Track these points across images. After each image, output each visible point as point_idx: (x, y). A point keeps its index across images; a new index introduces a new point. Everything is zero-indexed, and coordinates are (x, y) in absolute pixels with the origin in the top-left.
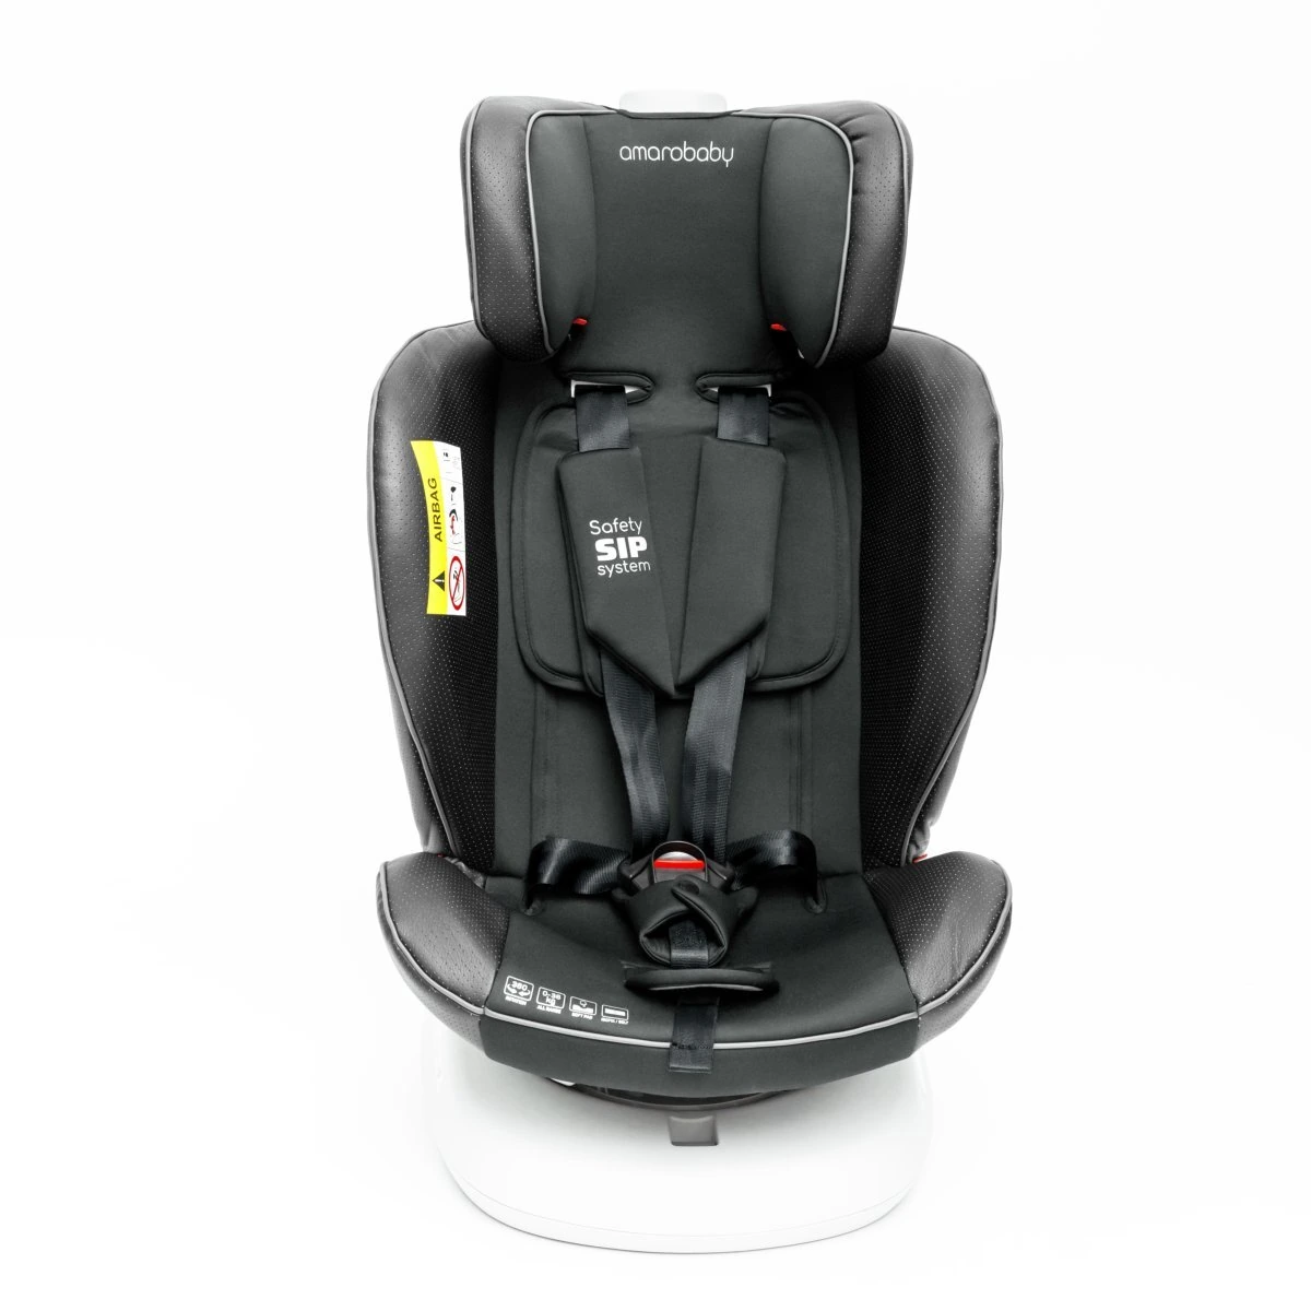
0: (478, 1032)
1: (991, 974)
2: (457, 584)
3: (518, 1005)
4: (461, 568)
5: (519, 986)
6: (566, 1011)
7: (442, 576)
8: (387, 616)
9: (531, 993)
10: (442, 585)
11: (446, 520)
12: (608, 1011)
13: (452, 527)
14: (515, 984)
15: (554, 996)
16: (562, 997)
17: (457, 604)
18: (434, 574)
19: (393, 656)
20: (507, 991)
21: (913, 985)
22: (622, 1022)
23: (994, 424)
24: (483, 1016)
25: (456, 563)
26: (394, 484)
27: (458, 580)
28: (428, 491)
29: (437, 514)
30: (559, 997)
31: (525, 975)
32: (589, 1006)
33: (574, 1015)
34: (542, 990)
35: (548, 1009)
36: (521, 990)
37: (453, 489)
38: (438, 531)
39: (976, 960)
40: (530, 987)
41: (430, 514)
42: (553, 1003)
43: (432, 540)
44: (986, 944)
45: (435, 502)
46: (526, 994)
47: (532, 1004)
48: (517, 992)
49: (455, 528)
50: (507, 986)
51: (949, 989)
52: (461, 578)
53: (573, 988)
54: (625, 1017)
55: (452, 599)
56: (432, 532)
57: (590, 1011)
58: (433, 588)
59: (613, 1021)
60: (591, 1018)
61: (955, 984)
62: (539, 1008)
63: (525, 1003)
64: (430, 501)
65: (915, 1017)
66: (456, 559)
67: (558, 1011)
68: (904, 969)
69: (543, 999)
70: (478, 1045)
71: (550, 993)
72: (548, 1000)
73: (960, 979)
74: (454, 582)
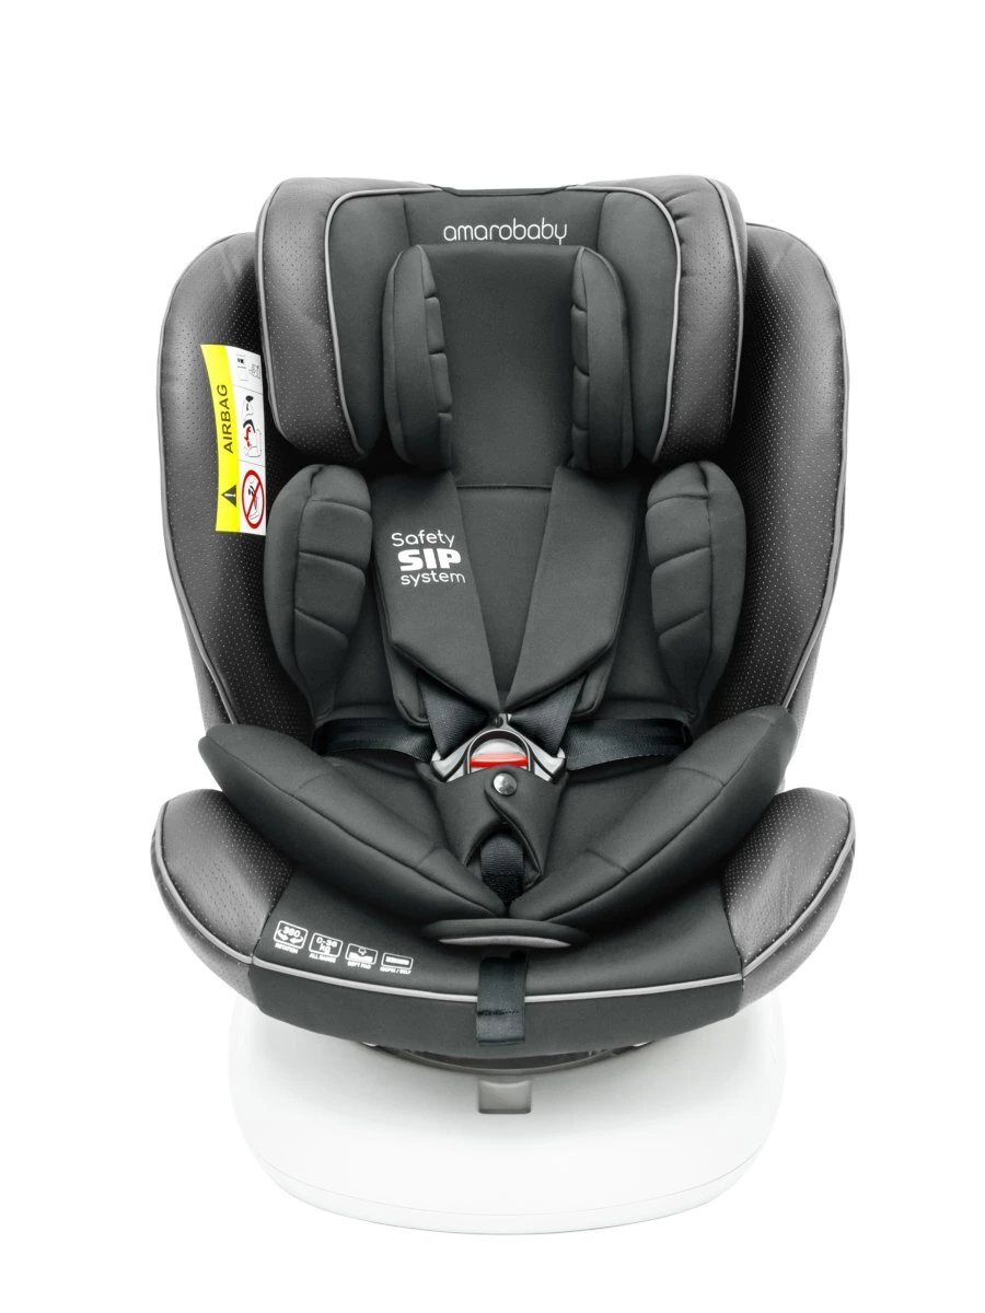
0: (248, 984)
2: (254, 500)
3: (288, 953)
4: (260, 483)
5: (291, 932)
6: (341, 960)
7: (233, 490)
8: (172, 534)
9: (303, 940)
10: (233, 501)
11: (239, 431)
12: (389, 959)
13: (247, 438)
14: (287, 930)
15: (329, 943)
16: (339, 944)
17: (254, 521)
18: (223, 486)
19: (180, 577)
20: (278, 937)
21: (736, 934)
22: (404, 971)
23: (836, 315)
24: (252, 966)
25: (252, 477)
26: (182, 390)
27: (254, 496)
28: (216, 398)
29: (227, 423)
30: (335, 945)
31: (298, 919)
32: (369, 954)
33: (350, 964)
34: (316, 937)
35: (321, 958)
36: (293, 937)
37: (249, 399)
38: (228, 441)
39: (808, 905)
40: (303, 933)
41: (219, 423)
42: (327, 951)
43: (222, 452)
45: (225, 410)
46: (299, 941)
47: (304, 952)
48: (289, 937)
49: (250, 441)
50: (278, 932)
51: (777, 939)
52: (259, 494)
53: (351, 937)
54: (408, 966)
55: (247, 516)
56: (221, 442)
57: (369, 959)
58: (223, 504)
59: (393, 971)
60: (369, 967)
61: (783, 933)
62: (312, 956)
63: (296, 951)
64: (218, 409)
65: (740, 978)
66: (251, 473)
67: (332, 959)
68: (727, 916)
69: (316, 946)
70: (250, 999)
71: (325, 939)
72: (322, 947)
73: (788, 928)
74: (248, 498)
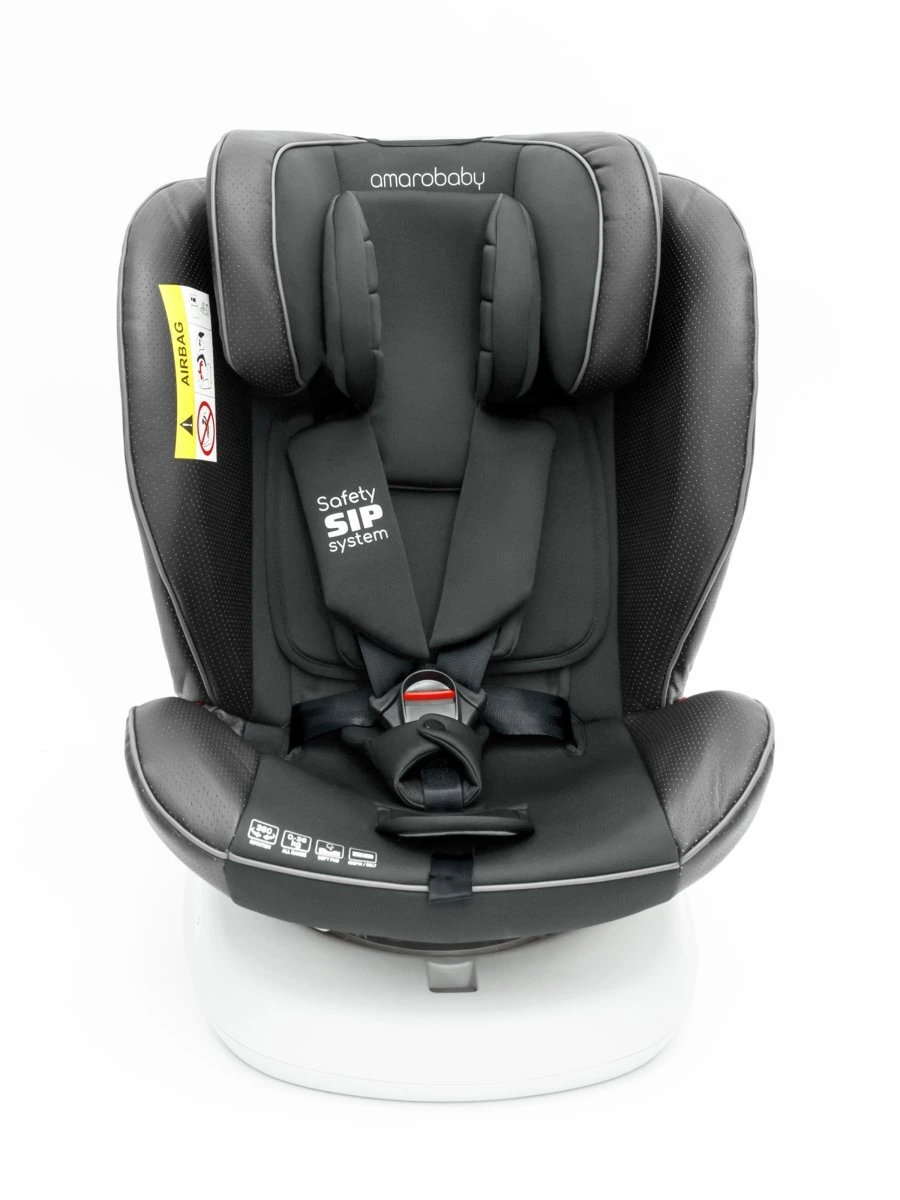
0: (223, 878)
1: (754, 815)
2: (207, 429)
3: (262, 849)
4: (211, 414)
5: (264, 829)
6: (312, 855)
7: (190, 420)
8: (134, 461)
9: (275, 837)
10: (190, 430)
11: (193, 365)
12: (355, 854)
13: (200, 372)
14: (260, 828)
15: (299, 839)
16: (308, 840)
17: (207, 449)
18: (181, 417)
19: (142, 501)
20: (252, 834)
21: (674, 826)
22: (370, 865)
23: (746, 256)
24: (227, 861)
25: (205, 408)
26: (142, 326)
27: (207, 425)
28: (174, 335)
29: (184, 358)
30: (304, 841)
31: (269, 818)
32: (337, 849)
33: (319, 858)
34: (287, 834)
35: (293, 853)
36: (266, 834)
37: (201, 335)
38: (185, 375)
39: (737, 799)
40: (274, 831)
41: (177, 358)
42: (298, 846)
43: (180, 385)
44: (748, 782)
45: (182, 346)
46: (271, 838)
47: (277, 848)
48: (262, 835)
49: (203, 374)
50: (251, 829)
51: (711, 830)
52: (211, 424)
53: (320, 832)
54: (374, 860)
55: (201, 444)
56: (179, 376)
57: (337, 854)
58: (181, 432)
59: (360, 864)
60: (337, 861)
61: (717, 824)
62: (284, 851)
63: (269, 847)
64: (176, 345)
65: (678, 867)
66: (204, 404)
67: (303, 854)
68: (664, 809)
69: (288, 843)
70: (223, 891)
71: (296, 836)
72: (293, 843)
73: (721, 819)
74: (202, 427)
